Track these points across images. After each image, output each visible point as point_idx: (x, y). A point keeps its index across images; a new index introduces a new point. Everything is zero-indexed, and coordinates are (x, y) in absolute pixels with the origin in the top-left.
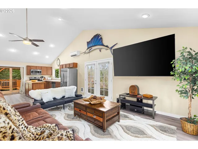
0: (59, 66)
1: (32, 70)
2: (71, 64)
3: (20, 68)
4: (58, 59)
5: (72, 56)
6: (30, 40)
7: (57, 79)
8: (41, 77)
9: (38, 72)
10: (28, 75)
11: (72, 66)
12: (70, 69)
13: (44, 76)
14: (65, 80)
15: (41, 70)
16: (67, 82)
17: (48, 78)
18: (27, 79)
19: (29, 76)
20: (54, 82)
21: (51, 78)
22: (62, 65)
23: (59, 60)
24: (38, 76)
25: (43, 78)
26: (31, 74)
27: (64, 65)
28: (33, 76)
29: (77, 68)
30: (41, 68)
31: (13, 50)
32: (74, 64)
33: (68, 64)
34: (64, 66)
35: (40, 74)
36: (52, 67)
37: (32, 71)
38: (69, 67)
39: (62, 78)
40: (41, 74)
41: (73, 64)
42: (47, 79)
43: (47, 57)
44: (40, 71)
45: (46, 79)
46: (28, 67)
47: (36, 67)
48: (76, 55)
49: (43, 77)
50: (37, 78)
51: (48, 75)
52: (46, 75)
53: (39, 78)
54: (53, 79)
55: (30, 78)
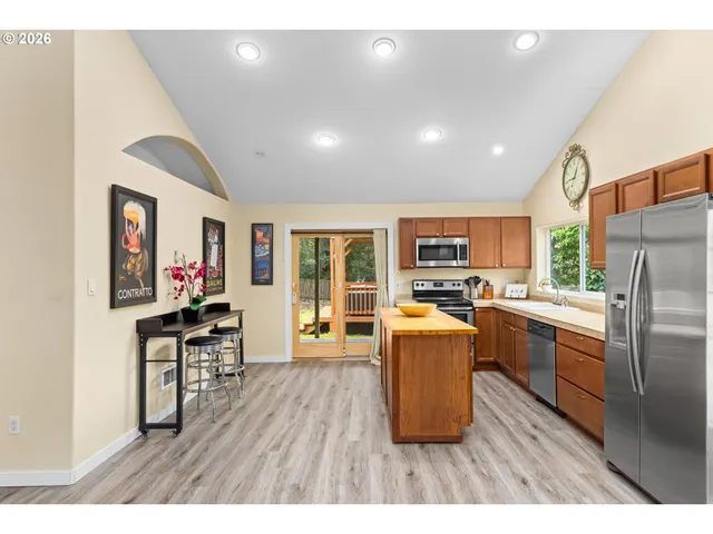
0: (586, 202)
1: (418, 242)
3: (371, 232)
4: (575, 149)
8: (467, 282)
10: (405, 268)
13: (483, 275)
18: (401, 292)
19: (411, 275)
21: (524, 287)
22: (617, 188)
23: (577, 162)
25: (481, 285)
26: (418, 263)
27: (632, 181)
28: (427, 277)
30: (468, 225)
31: (325, 141)
34: (637, 193)
35: (460, 263)
36: (529, 218)
37: (421, 247)
40: (467, 263)
42: (502, 296)
44: (463, 248)
45: (497, 291)
46: (404, 223)
49: (477, 280)
50: (447, 287)
51: (506, 267)
52: (495, 267)
53: (460, 288)
54: (538, 294)
55: (416, 288)
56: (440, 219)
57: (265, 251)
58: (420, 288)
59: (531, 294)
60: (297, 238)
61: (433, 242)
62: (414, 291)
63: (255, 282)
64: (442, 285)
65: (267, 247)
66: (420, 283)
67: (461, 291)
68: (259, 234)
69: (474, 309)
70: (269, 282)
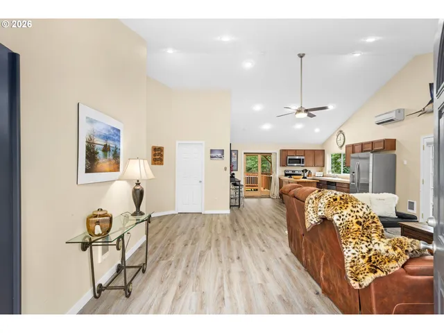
0: (341, 147)
1: (288, 157)
2: (379, 142)
3: (271, 154)
4: (341, 131)
5: (378, 124)
6: (306, 111)
7: (337, 177)
8: (303, 171)
9: (299, 161)
10: (283, 166)
11: (381, 148)
12: (375, 154)
13: (308, 169)
14: (361, 178)
15: (303, 157)
16: (368, 185)
17: (316, 173)
18: (281, 174)
19: (284, 168)
20: (333, 182)
22: (353, 146)
23: (341, 136)
24: (297, 168)
26: (288, 164)
27: (357, 145)
28: (290, 169)
29: (396, 152)
30: (304, 152)
32: (385, 141)
33: (368, 143)
34: (358, 148)
37: (289, 159)
38: (370, 149)
39: (356, 174)
40: (303, 165)
41: (382, 143)
42: (314, 176)
43: (317, 130)
44: (303, 160)
45: (313, 174)
46: (282, 151)
47: (296, 150)
48: (392, 120)
49: (306, 171)
50: (296, 173)
51: (316, 166)
52: (312, 166)
53: (301, 173)
54: (327, 175)
55: (286, 173)
59: (324, 175)
60: (245, 155)
61: (293, 157)
64: (294, 172)
65: (236, 158)
66: (288, 171)
68: (233, 154)
70: (236, 170)
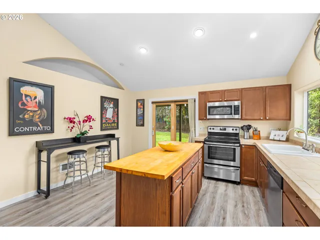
3: (187, 101)
13: (254, 124)
15: (239, 104)
18: (202, 133)
21: (285, 133)
25: (251, 131)
30: (241, 93)
35: (235, 116)
36: (290, 85)
37: (210, 107)
40: (239, 116)
42: (268, 138)
44: (237, 107)
45: (263, 135)
49: (249, 127)
50: (229, 131)
51: (269, 119)
52: (260, 119)
53: (237, 132)
54: (295, 139)
55: (209, 131)
56: (222, 91)
57: (141, 111)
58: (212, 131)
59: (291, 138)
60: (155, 105)
61: (217, 104)
62: (208, 132)
63: (137, 125)
64: (225, 129)
65: (142, 109)
66: (212, 128)
67: (238, 134)
68: (139, 104)
69: (241, 146)
70: (143, 125)
